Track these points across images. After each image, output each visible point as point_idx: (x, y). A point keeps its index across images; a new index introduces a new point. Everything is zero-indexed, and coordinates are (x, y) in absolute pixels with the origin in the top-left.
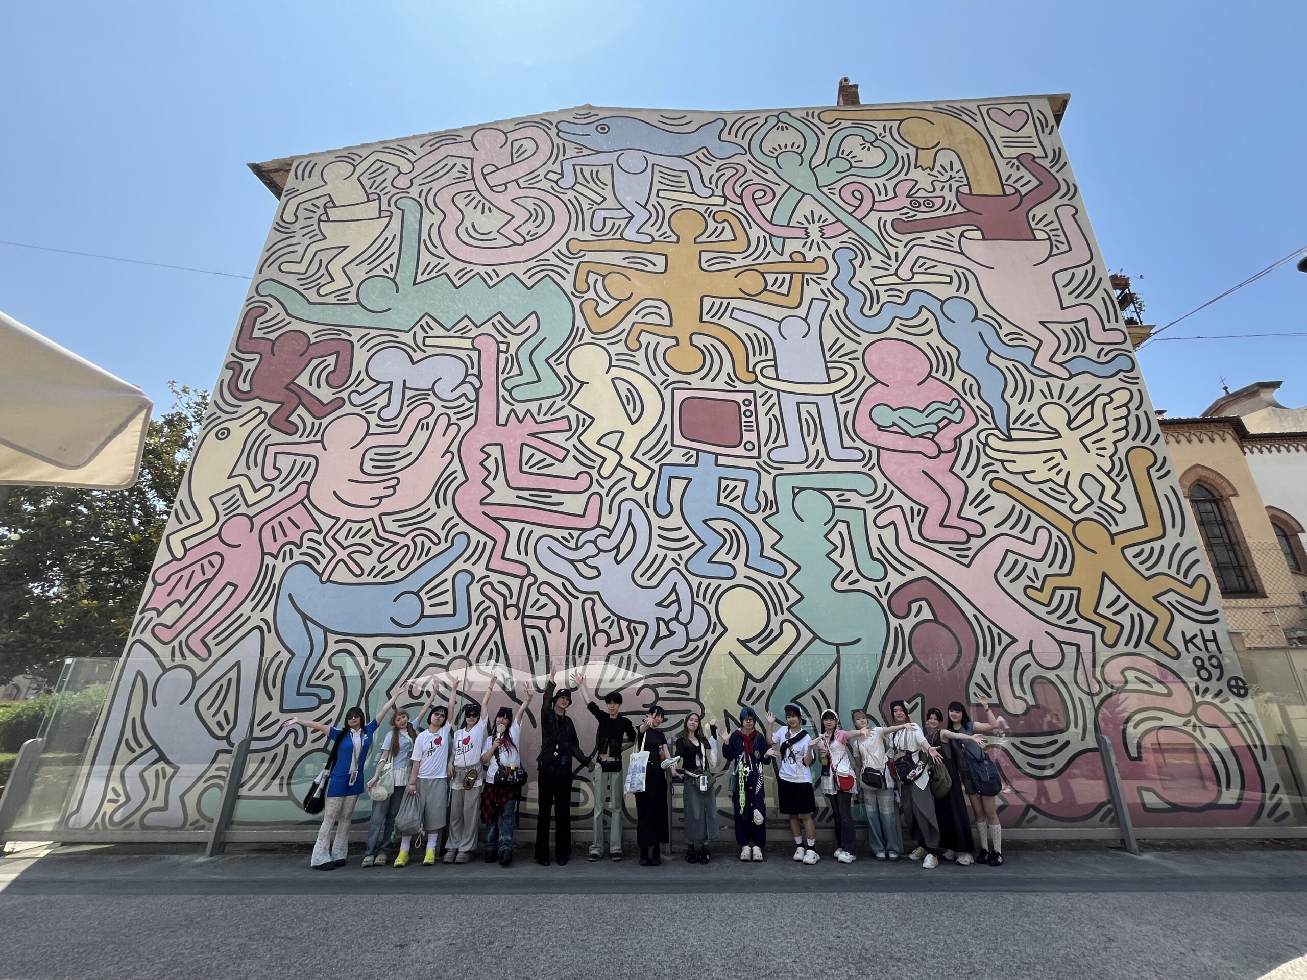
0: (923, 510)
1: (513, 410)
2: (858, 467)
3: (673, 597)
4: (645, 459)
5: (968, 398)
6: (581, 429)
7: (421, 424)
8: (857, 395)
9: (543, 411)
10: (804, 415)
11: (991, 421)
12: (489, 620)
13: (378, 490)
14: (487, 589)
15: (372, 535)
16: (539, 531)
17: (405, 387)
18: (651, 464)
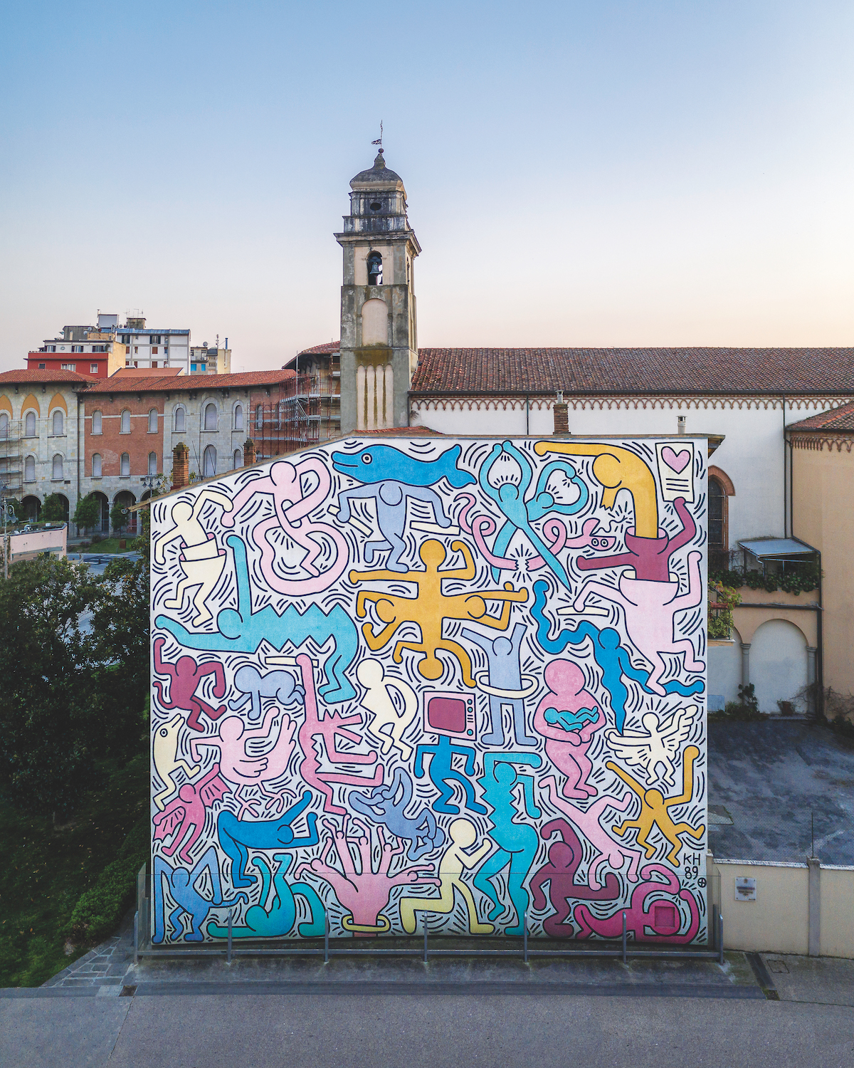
0: (566, 778)
1: (326, 710)
2: (532, 749)
3: (425, 824)
4: (407, 741)
5: (603, 706)
6: (369, 722)
7: (274, 722)
8: (537, 701)
9: (345, 710)
10: (504, 713)
11: (614, 723)
12: (328, 839)
13: (257, 766)
14: (325, 822)
15: (259, 793)
16: (350, 789)
17: (260, 696)
18: (411, 744)
